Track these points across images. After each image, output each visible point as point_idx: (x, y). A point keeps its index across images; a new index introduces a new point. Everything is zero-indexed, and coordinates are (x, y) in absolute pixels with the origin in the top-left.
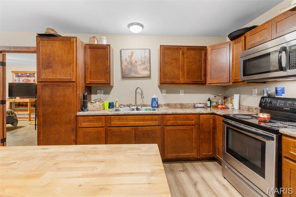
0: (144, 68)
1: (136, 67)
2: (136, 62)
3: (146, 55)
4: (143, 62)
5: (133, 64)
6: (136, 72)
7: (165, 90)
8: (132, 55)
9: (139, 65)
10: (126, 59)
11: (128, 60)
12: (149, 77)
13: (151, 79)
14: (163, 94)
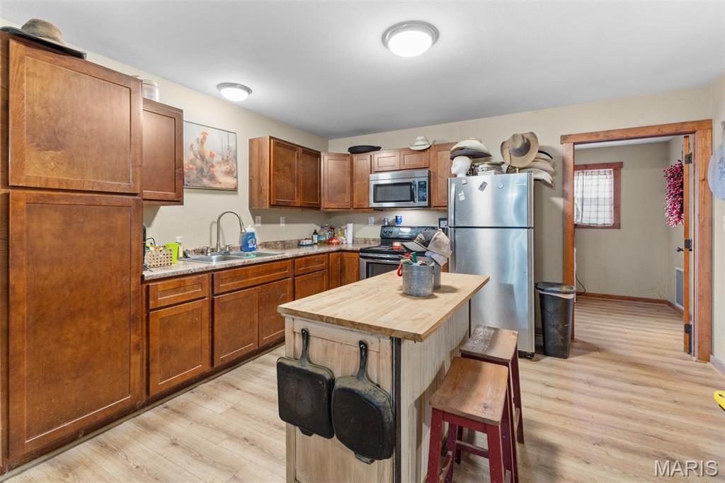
0: (227, 170)
1: (212, 166)
2: (212, 156)
3: (231, 145)
4: (225, 158)
5: (207, 158)
6: (212, 178)
7: (260, 217)
8: (204, 138)
9: (218, 163)
10: (192, 146)
11: (196, 148)
12: (234, 190)
13: (237, 194)
14: (257, 225)
